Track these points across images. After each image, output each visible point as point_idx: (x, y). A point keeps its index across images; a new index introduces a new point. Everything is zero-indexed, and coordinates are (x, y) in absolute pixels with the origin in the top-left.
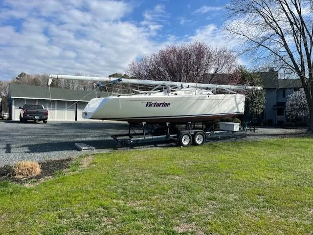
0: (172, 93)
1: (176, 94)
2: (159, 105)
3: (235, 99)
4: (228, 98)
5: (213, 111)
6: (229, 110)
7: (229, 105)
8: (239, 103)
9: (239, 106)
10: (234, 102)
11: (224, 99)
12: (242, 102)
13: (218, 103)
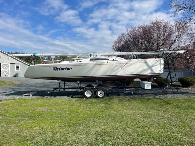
0: (77, 61)
1: (81, 62)
2: (63, 69)
3: (146, 62)
4: (134, 62)
5: (117, 73)
6: (138, 72)
7: (136, 68)
8: (153, 66)
9: (153, 68)
10: (145, 65)
11: (129, 63)
12: (158, 65)
13: (121, 67)
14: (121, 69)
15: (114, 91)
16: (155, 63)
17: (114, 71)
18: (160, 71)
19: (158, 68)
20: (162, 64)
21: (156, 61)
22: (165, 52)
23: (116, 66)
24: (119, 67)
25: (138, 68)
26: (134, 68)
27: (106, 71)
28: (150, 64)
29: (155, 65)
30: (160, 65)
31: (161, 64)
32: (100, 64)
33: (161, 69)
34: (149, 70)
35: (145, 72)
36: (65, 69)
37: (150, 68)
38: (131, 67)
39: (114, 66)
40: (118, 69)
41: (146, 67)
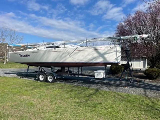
2: (25, 56)
3: (96, 50)
4: (81, 50)
5: (65, 60)
6: (87, 59)
7: (85, 56)
8: (105, 53)
9: (106, 56)
10: (94, 52)
11: (76, 50)
12: (112, 52)
13: (68, 54)
14: (68, 56)
15: (63, 77)
16: (108, 51)
17: (63, 58)
18: (116, 59)
19: (112, 55)
20: (118, 52)
21: (109, 48)
22: (122, 37)
23: (63, 54)
24: (67, 54)
25: (87, 56)
26: (83, 56)
27: (55, 58)
28: (102, 51)
29: (108, 52)
30: (115, 53)
31: (116, 51)
32: (49, 52)
33: (117, 57)
34: (101, 58)
35: (95, 60)
36: (26, 56)
37: (102, 55)
38: (79, 54)
39: (62, 53)
40: (65, 56)
41: (96, 55)
